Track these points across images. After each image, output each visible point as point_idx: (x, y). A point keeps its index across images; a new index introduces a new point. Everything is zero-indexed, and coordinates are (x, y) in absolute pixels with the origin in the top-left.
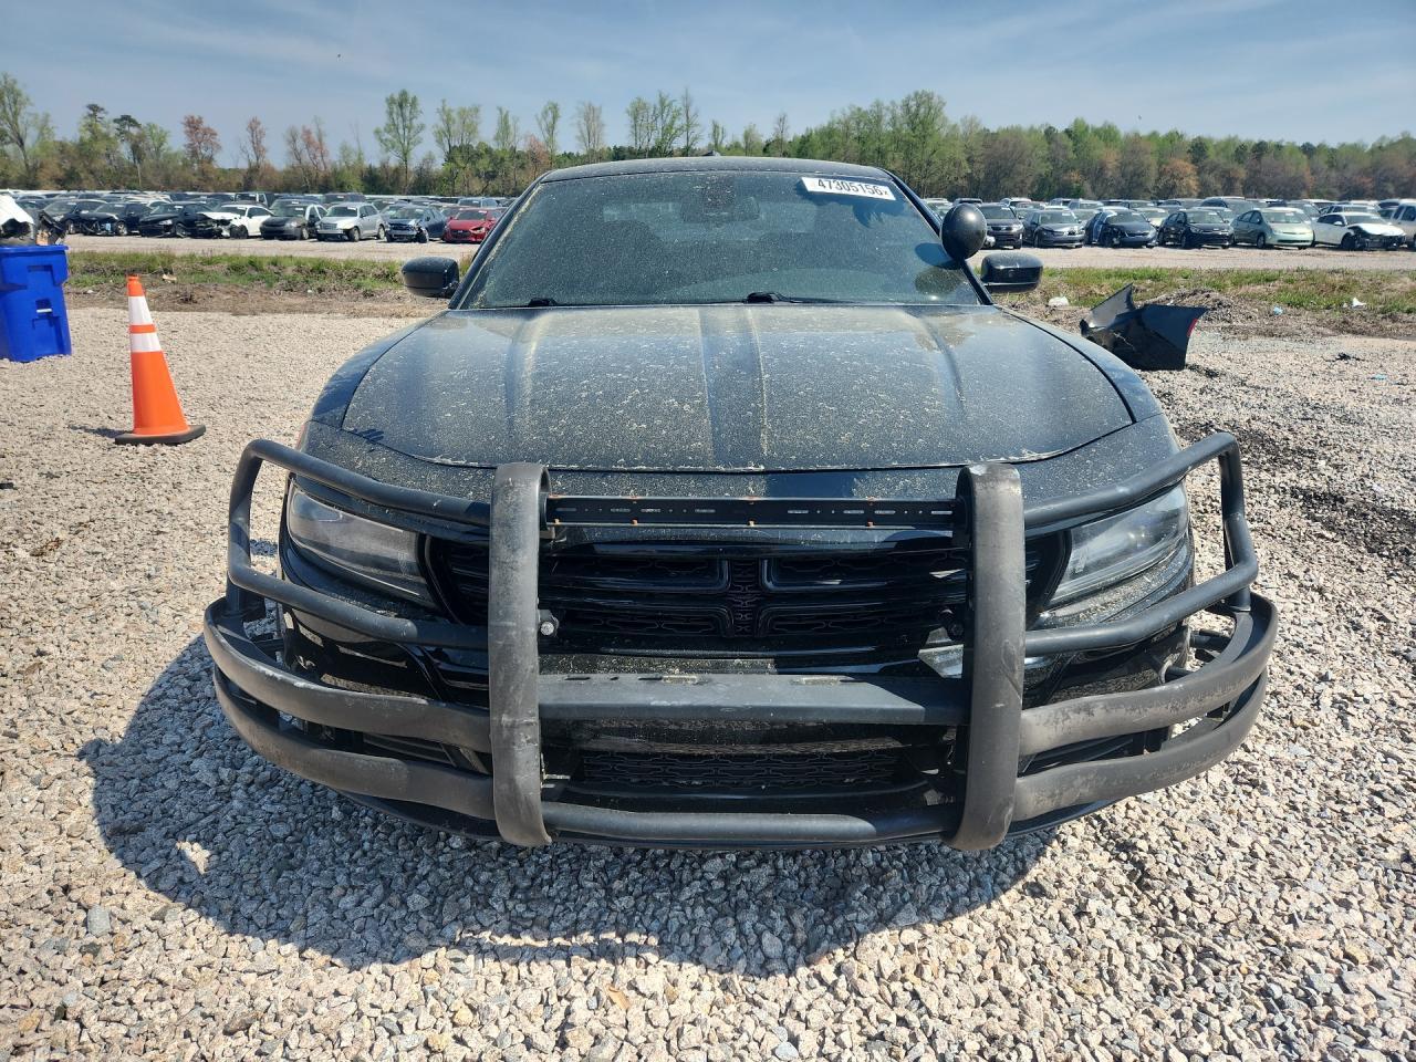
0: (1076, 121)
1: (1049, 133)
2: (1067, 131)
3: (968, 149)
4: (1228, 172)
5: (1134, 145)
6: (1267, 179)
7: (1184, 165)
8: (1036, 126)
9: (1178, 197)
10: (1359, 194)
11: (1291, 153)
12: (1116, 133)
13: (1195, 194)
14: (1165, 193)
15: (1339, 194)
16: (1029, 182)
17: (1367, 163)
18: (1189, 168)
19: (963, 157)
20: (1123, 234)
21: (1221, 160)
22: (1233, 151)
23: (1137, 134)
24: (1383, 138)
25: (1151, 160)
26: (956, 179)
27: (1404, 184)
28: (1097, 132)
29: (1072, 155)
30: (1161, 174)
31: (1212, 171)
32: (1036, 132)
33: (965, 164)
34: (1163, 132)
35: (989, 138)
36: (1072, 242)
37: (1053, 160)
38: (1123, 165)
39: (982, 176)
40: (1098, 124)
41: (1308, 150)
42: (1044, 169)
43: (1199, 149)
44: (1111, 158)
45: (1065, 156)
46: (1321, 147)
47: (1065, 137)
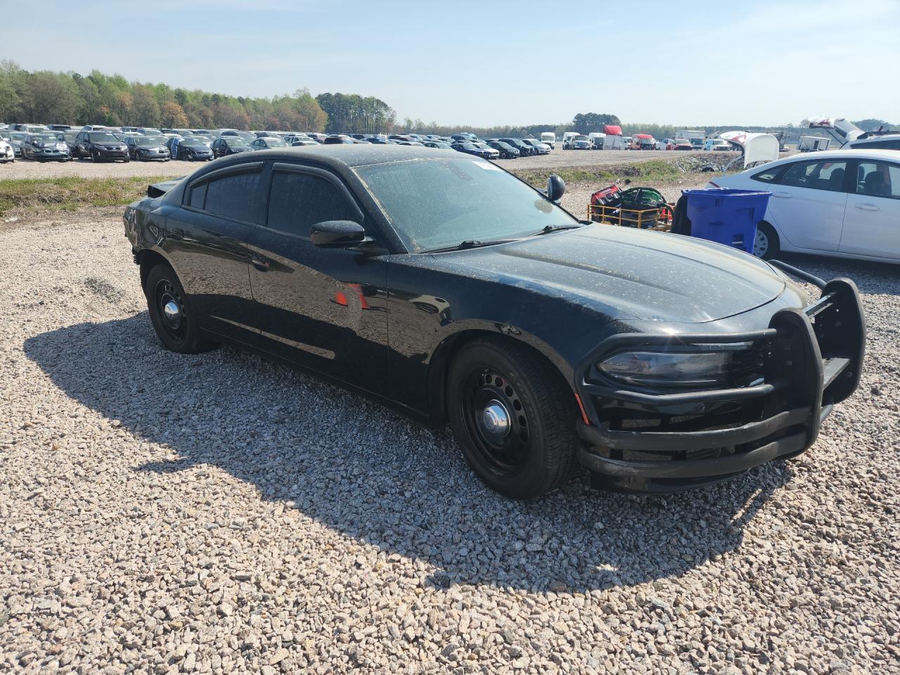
0: (93, 71)
1: (76, 77)
2: (90, 78)
3: (14, 85)
4: (201, 111)
5: (139, 91)
6: (225, 117)
7: (173, 105)
8: (65, 72)
9: (177, 127)
10: (274, 129)
11: (234, 103)
12: (125, 82)
13: (187, 124)
14: (169, 124)
15: (264, 127)
16: (72, 111)
17: (273, 110)
18: (179, 108)
19: (13, 90)
20: (194, 153)
21: (195, 104)
22: (200, 99)
23: (138, 84)
24: (276, 96)
25: (154, 101)
26: (12, 107)
27: (294, 123)
28: (111, 80)
29: (97, 95)
30: (163, 111)
31: (192, 111)
32: (65, 76)
33: (15, 96)
34: (155, 84)
35: (31, 78)
36: (163, 157)
37: (86, 97)
38: (136, 103)
39: (33, 106)
40: (111, 75)
41: (241, 100)
42: (81, 103)
43: (180, 96)
44: (128, 100)
45: (93, 95)
46: (247, 99)
47: (89, 80)
